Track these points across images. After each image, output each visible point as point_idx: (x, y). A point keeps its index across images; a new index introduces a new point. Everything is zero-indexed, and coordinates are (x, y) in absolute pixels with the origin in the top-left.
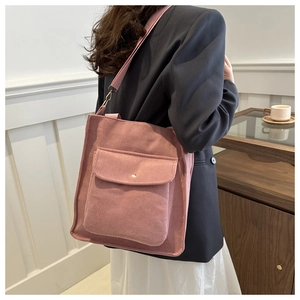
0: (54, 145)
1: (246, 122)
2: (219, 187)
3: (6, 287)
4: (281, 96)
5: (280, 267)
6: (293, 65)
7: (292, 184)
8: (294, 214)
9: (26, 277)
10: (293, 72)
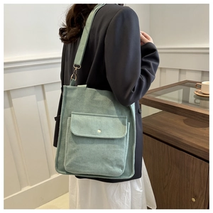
0: (43, 102)
1: (182, 90)
3: (5, 197)
5: (194, 200)
8: (208, 162)
9: (21, 190)
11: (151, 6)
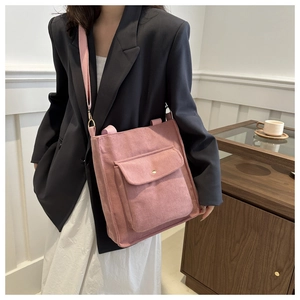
2: (223, 192)
4: (280, 112)
5: (277, 274)
6: (293, 84)
7: (292, 194)
8: (293, 221)
10: (293, 90)
11: (208, 9)
